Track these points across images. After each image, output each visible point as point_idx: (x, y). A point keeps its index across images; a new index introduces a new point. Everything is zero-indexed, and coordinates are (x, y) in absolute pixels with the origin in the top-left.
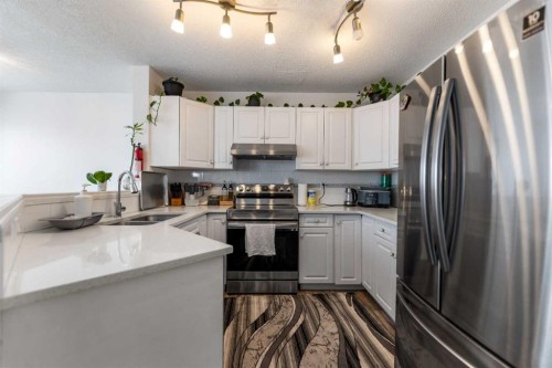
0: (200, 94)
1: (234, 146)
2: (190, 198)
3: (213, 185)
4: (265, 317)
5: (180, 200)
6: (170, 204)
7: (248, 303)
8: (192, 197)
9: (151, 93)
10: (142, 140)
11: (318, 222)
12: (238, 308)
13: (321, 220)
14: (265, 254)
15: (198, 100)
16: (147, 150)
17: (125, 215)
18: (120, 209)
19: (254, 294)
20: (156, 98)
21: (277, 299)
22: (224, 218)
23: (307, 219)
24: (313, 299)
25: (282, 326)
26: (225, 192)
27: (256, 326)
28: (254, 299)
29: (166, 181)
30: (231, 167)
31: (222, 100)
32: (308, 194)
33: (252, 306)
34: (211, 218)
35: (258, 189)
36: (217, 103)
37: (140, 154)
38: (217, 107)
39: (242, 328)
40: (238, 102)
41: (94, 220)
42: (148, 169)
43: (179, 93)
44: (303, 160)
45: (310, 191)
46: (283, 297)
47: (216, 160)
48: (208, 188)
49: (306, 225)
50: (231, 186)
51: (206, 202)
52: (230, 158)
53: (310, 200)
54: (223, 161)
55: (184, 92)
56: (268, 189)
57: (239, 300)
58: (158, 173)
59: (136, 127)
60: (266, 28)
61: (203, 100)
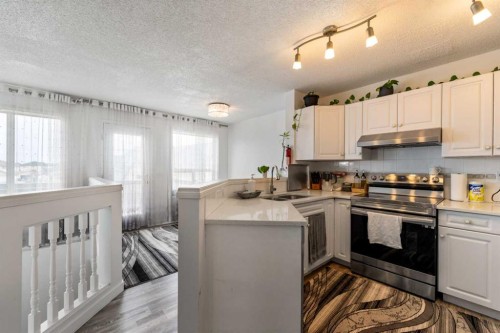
0: (332, 98)
1: (363, 139)
2: (326, 185)
3: (346, 174)
4: (378, 304)
5: (318, 185)
6: (311, 188)
7: (367, 287)
8: (327, 183)
9: (296, 109)
10: (290, 142)
11: (470, 223)
12: (355, 286)
13: (474, 220)
14: (389, 245)
15: (332, 104)
16: (293, 149)
17: (276, 193)
18: (273, 189)
19: (379, 282)
20: (298, 111)
21: (403, 296)
22: (349, 203)
23: (451, 218)
24: (456, 316)
25: (394, 319)
26: (358, 181)
27: (366, 306)
28: (376, 286)
29: (308, 170)
30: (360, 157)
31: (353, 97)
32: (469, 187)
33: (370, 290)
34: (338, 202)
35: (392, 179)
36: (348, 102)
37: (289, 152)
38: (347, 106)
39: (351, 301)
40: (368, 96)
41: (256, 195)
42: (294, 162)
43: (315, 103)
44: (453, 145)
45: (473, 183)
46: (412, 296)
47: (347, 152)
48: (341, 176)
49: (449, 224)
50: (363, 175)
51: (340, 189)
52: (359, 150)
53: (472, 194)
54: (354, 152)
55: (319, 101)
56: (405, 179)
57: (359, 280)
58: (303, 164)
59: (286, 135)
60: (366, 34)
61: (335, 102)
